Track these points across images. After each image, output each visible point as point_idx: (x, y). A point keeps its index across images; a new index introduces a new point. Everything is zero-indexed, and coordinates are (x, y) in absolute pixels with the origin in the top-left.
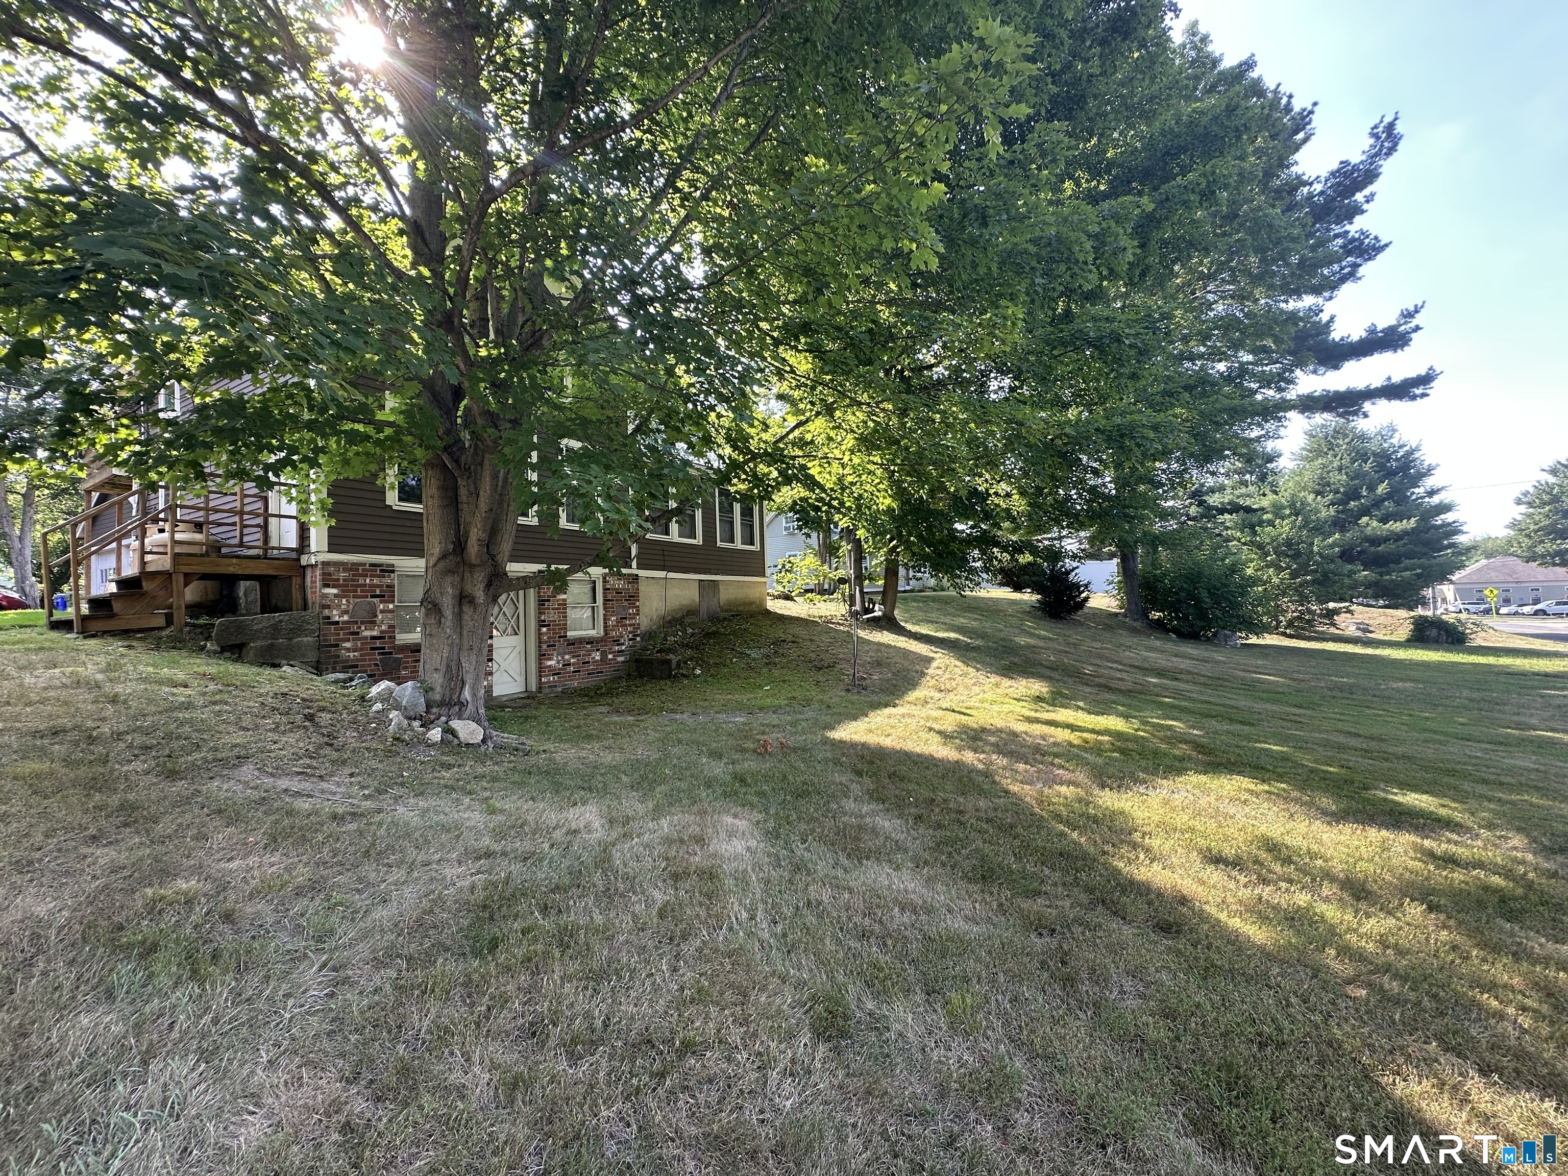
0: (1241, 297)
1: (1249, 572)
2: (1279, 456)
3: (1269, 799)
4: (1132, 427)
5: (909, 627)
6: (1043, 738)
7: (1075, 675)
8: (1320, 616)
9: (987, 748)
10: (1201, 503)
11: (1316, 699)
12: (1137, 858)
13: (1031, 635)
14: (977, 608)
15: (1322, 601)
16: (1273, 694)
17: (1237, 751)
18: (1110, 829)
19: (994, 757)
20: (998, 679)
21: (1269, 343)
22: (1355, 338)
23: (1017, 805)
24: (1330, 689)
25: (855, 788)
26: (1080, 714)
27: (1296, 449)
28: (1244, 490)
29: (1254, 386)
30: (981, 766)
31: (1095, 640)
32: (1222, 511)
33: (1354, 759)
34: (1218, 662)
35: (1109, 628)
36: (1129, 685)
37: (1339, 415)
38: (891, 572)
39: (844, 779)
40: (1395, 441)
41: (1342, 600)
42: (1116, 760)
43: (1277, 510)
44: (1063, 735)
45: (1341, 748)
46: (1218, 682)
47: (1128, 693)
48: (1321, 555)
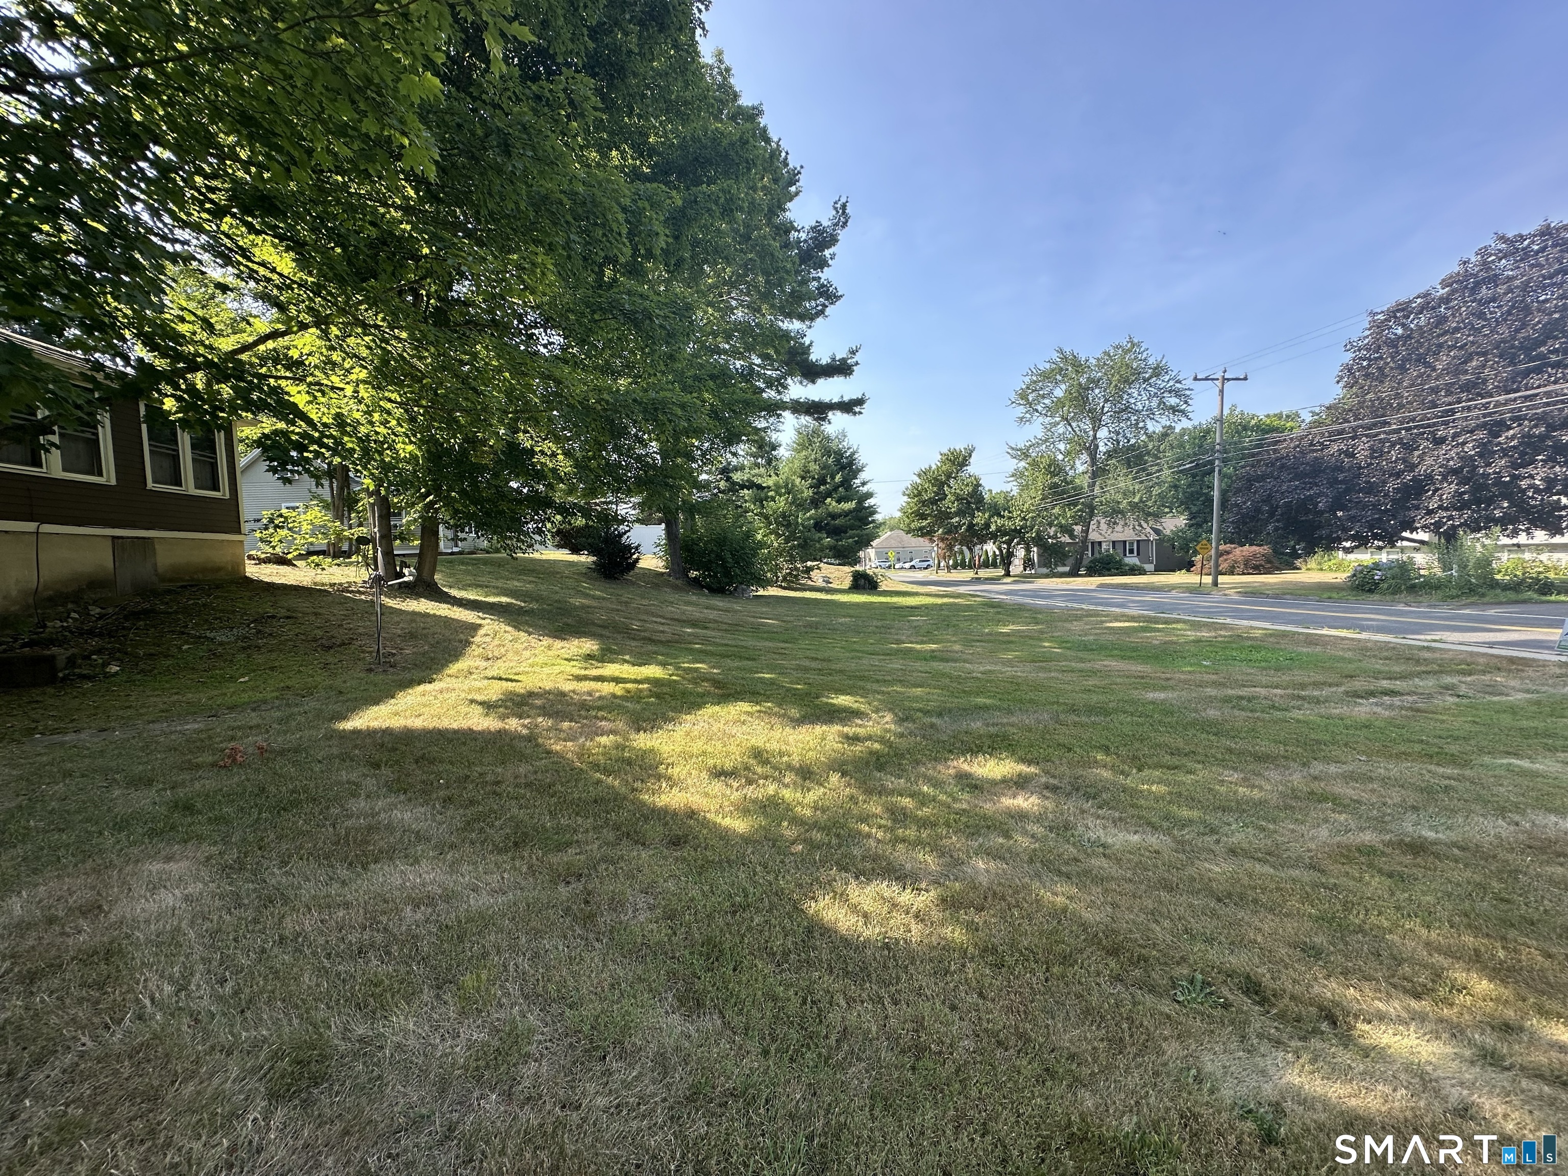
0: (755, 309)
1: (759, 537)
2: (780, 446)
3: (758, 717)
4: (664, 403)
5: (454, 592)
6: (590, 694)
7: (625, 631)
8: (803, 572)
9: (532, 712)
10: (728, 479)
11: (796, 635)
12: (660, 787)
13: (587, 596)
14: (533, 571)
15: (803, 561)
16: (772, 634)
17: (742, 682)
18: (640, 766)
19: (540, 719)
20: (550, 641)
21: (771, 352)
22: (824, 362)
23: (557, 762)
24: (805, 627)
25: (370, 783)
26: (626, 667)
27: (789, 441)
28: (756, 471)
29: (763, 386)
30: (525, 732)
31: (643, 597)
32: (743, 487)
33: (812, 677)
34: (736, 611)
35: (656, 586)
36: (669, 637)
37: (815, 419)
38: (429, 531)
39: (354, 776)
40: (845, 444)
41: (815, 560)
42: (653, 704)
43: (777, 486)
44: (607, 688)
45: (806, 670)
46: (734, 628)
47: (666, 643)
48: (802, 525)
